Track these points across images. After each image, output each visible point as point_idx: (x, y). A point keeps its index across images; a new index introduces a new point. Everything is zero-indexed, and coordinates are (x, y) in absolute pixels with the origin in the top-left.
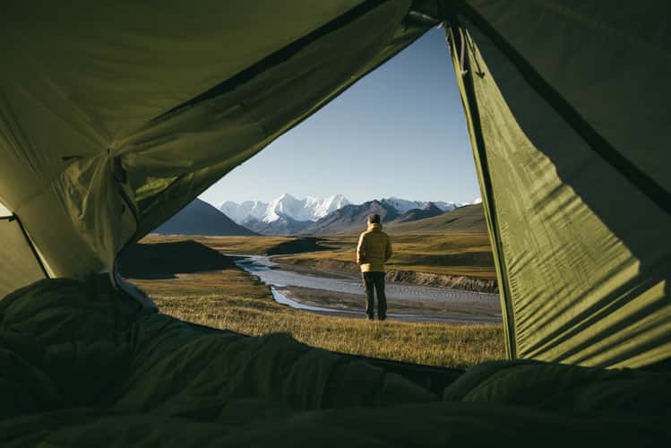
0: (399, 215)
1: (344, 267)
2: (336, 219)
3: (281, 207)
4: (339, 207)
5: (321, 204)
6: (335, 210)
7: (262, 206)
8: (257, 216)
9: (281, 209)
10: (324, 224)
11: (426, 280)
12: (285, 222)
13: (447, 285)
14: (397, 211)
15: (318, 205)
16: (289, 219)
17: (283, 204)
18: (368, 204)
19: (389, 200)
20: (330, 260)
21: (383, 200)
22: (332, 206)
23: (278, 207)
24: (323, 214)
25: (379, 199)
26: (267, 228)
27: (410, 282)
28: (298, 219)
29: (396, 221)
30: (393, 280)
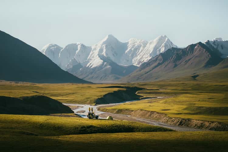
0: (222, 59)
1: (150, 115)
2: (159, 64)
3: (105, 50)
4: (163, 50)
5: (144, 47)
6: (158, 53)
7: (86, 49)
8: (80, 61)
9: (104, 53)
10: (147, 69)
11: (196, 125)
12: (109, 66)
13: (206, 128)
14: (222, 55)
15: (141, 48)
16: (112, 64)
17: (106, 46)
18: (192, 47)
19: (214, 42)
20: (141, 110)
21: (208, 42)
22: (155, 49)
23: (101, 50)
24: (146, 58)
25: (204, 42)
26: (91, 73)
27: (187, 126)
28: (120, 64)
29: (219, 66)
30: (177, 124)
